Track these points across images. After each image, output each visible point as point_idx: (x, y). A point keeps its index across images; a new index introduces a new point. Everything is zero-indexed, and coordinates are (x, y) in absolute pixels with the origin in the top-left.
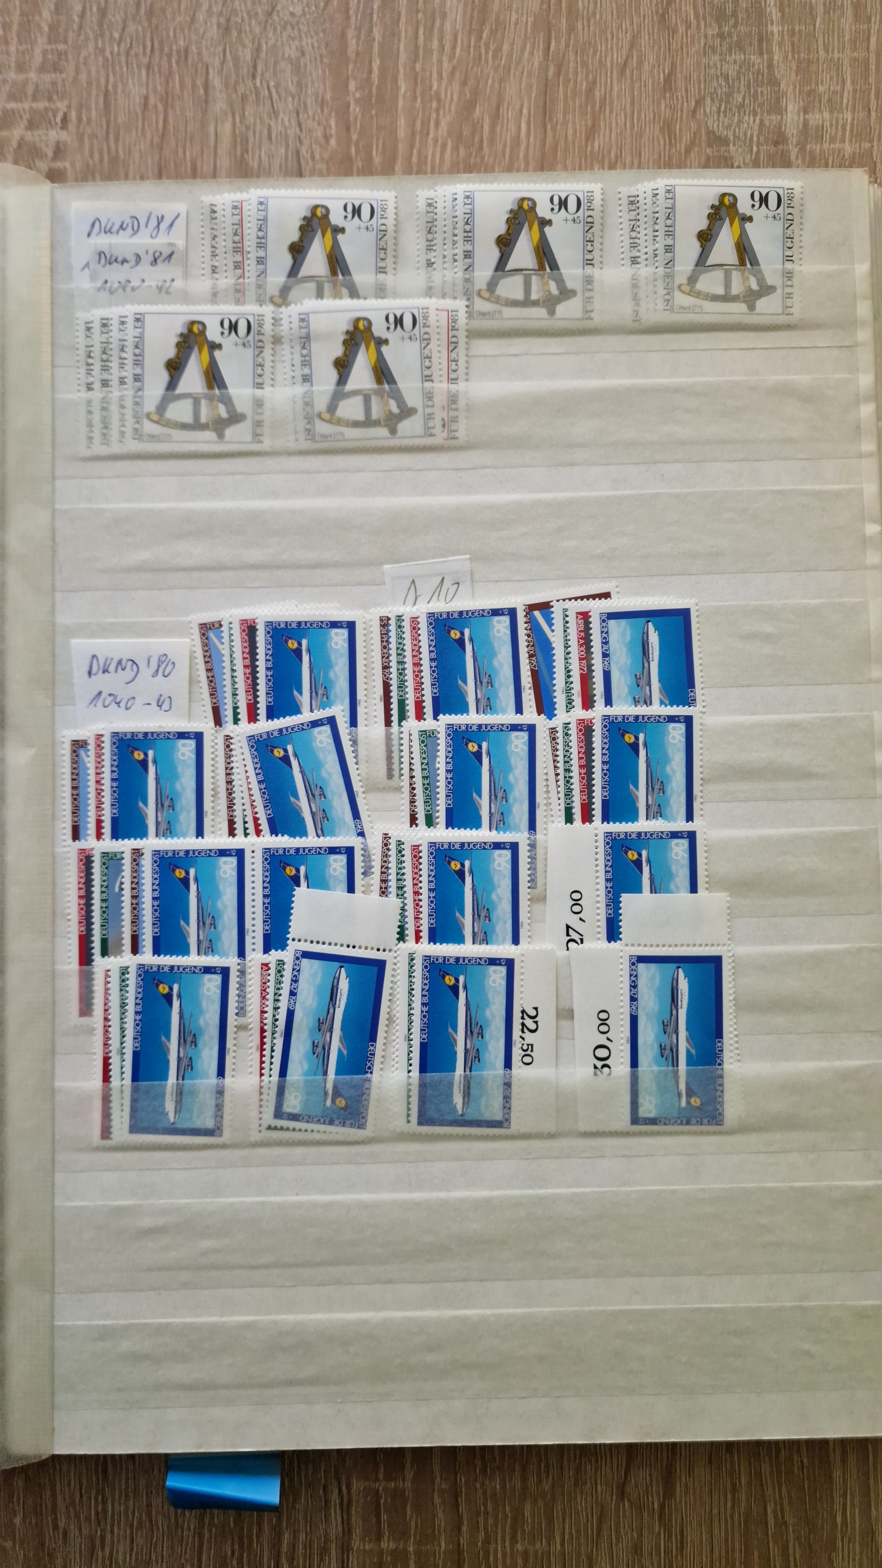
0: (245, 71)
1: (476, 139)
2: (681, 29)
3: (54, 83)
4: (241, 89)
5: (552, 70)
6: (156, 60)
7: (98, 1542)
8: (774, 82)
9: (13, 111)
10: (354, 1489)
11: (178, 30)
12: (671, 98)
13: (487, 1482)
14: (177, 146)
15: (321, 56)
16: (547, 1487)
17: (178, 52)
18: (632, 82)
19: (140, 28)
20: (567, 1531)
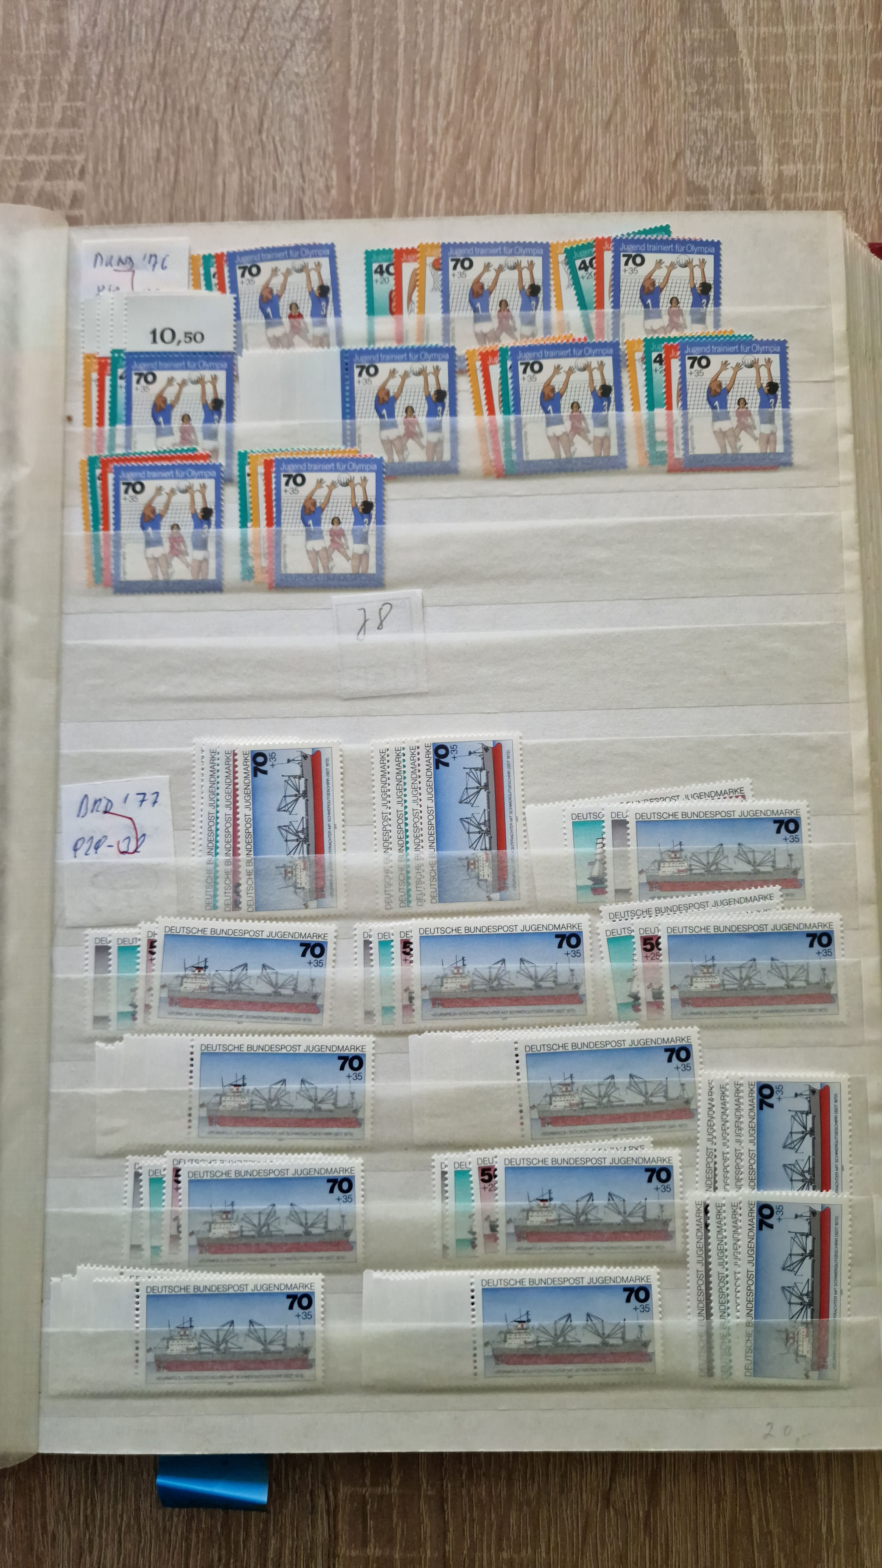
0: (253, 126)
1: (469, 189)
2: (662, 88)
3: (72, 138)
4: (248, 144)
5: (540, 126)
6: (168, 118)
7: (86, 1546)
8: (750, 136)
9: (33, 163)
10: (340, 1496)
11: (190, 90)
12: (653, 150)
13: (473, 1489)
14: (187, 196)
15: (324, 113)
16: (532, 1493)
17: (190, 109)
18: (616, 137)
19: (154, 87)
20: (552, 1538)
